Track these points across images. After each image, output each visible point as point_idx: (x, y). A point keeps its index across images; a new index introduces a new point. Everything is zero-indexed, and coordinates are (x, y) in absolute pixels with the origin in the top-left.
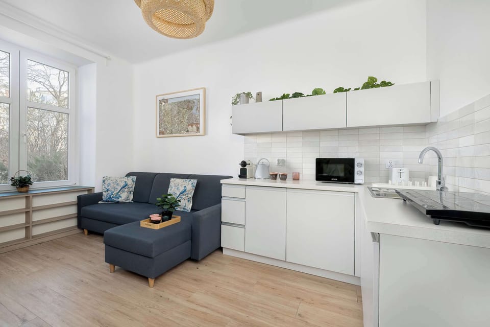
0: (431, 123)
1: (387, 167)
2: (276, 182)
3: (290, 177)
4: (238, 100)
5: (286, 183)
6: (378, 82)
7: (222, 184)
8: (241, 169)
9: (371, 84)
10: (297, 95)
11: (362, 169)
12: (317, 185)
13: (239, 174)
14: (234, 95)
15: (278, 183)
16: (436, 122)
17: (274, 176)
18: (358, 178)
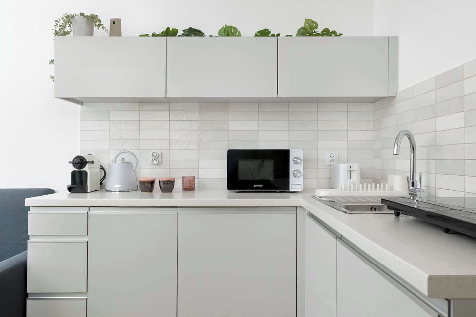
0: (389, 97)
1: (328, 164)
2: (152, 197)
3: (178, 185)
4: (68, 29)
5: (172, 197)
6: (319, 30)
7: (28, 208)
8: (74, 173)
9: (309, 30)
10: (193, 32)
11: (301, 167)
12: (229, 197)
13: (70, 183)
14: (60, 15)
15: (157, 198)
16: (395, 96)
17: (149, 186)
18: (295, 183)
